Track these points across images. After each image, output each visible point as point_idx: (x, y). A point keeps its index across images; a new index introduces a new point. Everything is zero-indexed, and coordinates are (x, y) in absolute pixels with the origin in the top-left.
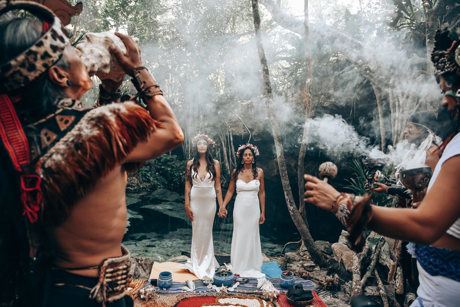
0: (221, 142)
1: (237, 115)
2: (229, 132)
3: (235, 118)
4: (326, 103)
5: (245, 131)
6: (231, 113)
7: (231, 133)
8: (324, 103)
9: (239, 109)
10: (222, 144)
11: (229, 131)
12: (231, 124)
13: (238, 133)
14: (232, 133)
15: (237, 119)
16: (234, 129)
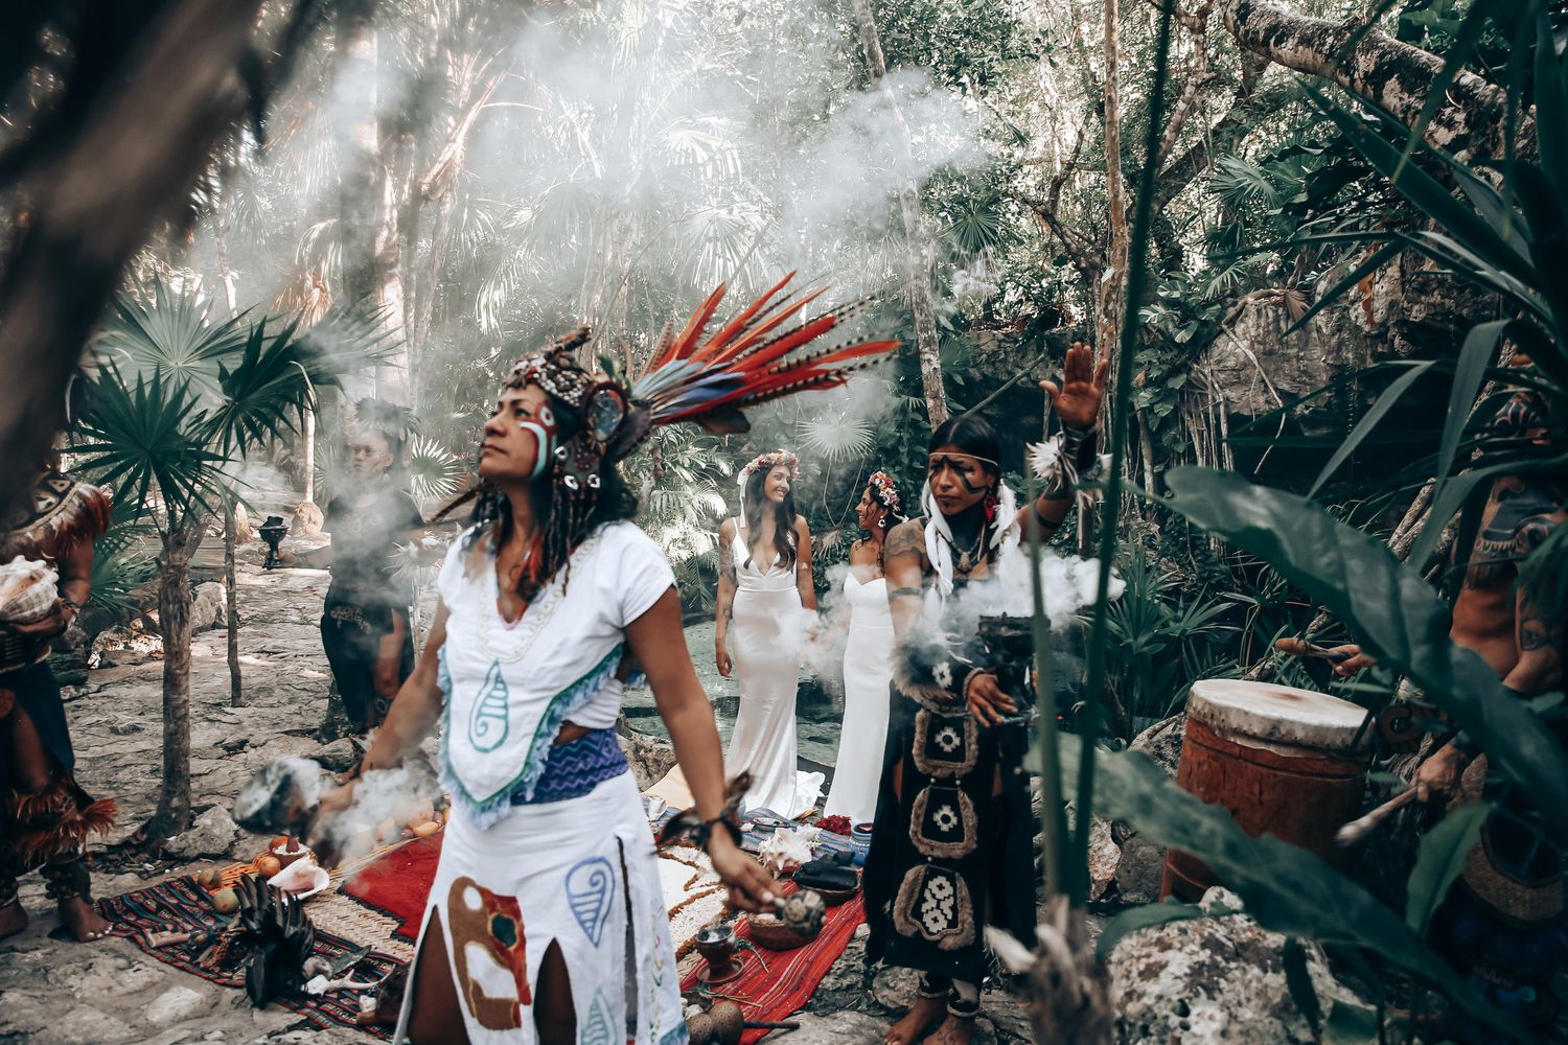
0: (1190, 438)
1: (1244, 345)
2: (1216, 406)
3: (1234, 354)
4: (1416, 307)
5: (1267, 402)
6: (1224, 337)
7: (1222, 407)
8: (1410, 310)
9: (1250, 323)
10: (1192, 446)
11: (1214, 399)
12: (1222, 376)
13: (1248, 406)
14: (1226, 406)
15: (1242, 359)
16: (1232, 394)
